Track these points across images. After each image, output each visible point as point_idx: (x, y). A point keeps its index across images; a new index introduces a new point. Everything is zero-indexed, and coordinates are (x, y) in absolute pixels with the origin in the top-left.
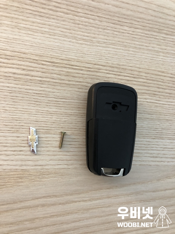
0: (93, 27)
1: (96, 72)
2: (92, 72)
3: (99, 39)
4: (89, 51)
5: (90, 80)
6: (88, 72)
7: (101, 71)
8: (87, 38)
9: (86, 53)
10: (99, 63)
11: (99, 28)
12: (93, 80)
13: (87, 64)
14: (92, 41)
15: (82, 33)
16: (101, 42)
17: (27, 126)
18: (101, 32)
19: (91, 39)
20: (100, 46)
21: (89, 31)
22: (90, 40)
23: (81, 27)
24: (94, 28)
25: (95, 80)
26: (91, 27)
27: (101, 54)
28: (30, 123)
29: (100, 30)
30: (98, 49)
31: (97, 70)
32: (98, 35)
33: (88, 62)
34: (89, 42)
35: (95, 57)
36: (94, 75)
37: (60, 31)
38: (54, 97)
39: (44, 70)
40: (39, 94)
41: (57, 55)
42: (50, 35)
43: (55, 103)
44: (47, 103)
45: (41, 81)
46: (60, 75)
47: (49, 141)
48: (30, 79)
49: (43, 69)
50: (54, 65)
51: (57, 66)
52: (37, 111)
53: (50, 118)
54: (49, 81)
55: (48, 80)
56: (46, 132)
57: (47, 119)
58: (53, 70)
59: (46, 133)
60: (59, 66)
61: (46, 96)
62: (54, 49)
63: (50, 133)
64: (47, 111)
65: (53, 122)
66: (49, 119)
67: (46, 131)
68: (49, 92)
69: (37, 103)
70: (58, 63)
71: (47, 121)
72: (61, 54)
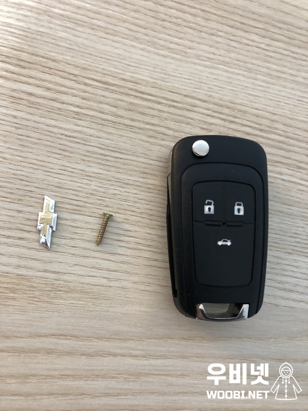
0: (191, 28)
1: (187, 110)
2: (178, 109)
3: (200, 51)
4: (177, 70)
5: (174, 123)
6: (170, 108)
7: (195, 109)
8: (177, 46)
9: (172, 74)
10: (194, 95)
11: (201, 31)
12: (178, 124)
13: (172, 94)
14: (185, 53)
15: (168, 37)
16: (201, 58)
17: (39, 194)
18: (205, 38)
19: (185, 50)
20: (199, 65)
21: (182, 35)
22: (182, 51)
23: (167, 26)
24: (191, 31)
25: (183, 125)
26: (185, 28)
27: (200, 79)
28: (46, 188)
29: (204, 35)
30: (196, 69)
31: (189, 107)
32: (199, 43)
33: (173, 90)
34: (179, 55)
35: (188, 83)
36: (181, 116)
37: (126, 28)
38: (99, 146)
39: (86, 94)
40: (70, 137)
41: (116, 70)
42: (107, 34)
43: (98, 158)
44: (85, 155)
45: (77, 113)
46: (115, 107)
47: (78, 227)
48: (59, 108)
49: (85, 92)
50: (106, 89)
51: (113, 90)
52: (63, 168)
53: (86, 184)
54: (94, 116)
55: (92, 113)
56: (74, 210)
57: (79, 185)
58: (104, 96)
59: (74, 212)
60: (116, 91)
61: (84, 142)
62: (111, 60)
63: (83, 213)
64: (83, 170)
65: (92, 194)
66: (83, 186)
67: (75, 207)
68: (90, 136)
69: (65, 153)
70: (116, 85)
71: (79, 189)
72: (123, 71)
